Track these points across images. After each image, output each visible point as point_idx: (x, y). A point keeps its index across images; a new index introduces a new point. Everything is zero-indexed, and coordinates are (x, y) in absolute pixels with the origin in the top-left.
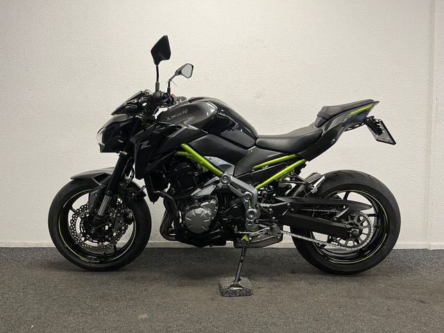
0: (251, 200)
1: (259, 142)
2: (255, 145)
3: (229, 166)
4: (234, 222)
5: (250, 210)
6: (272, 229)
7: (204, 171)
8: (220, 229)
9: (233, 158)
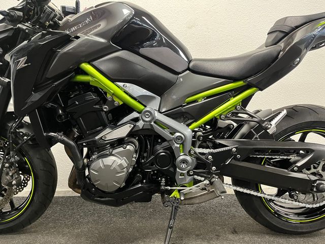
0: (182, 144)
1: (193, 66)
2: (188, 69)
3: (153, 98)
4: (161, 174)
5: (181, 158)
6: (211, 183)
7: (116, 104)
8: (142, 183)
9: (158, 87)
